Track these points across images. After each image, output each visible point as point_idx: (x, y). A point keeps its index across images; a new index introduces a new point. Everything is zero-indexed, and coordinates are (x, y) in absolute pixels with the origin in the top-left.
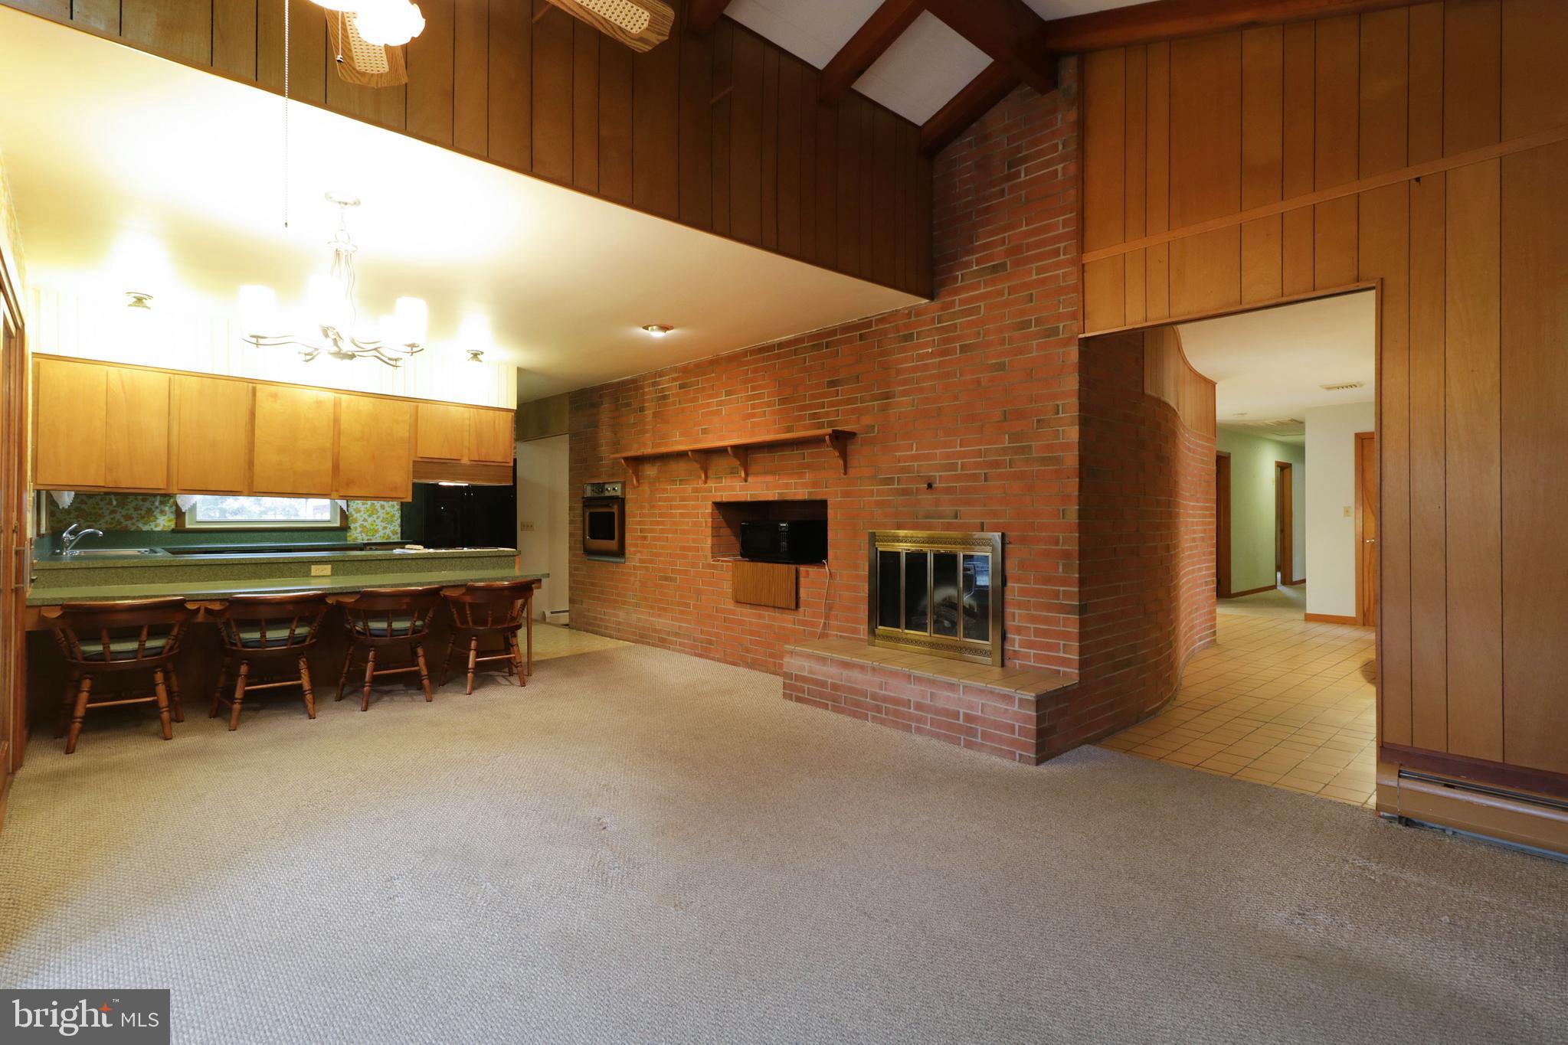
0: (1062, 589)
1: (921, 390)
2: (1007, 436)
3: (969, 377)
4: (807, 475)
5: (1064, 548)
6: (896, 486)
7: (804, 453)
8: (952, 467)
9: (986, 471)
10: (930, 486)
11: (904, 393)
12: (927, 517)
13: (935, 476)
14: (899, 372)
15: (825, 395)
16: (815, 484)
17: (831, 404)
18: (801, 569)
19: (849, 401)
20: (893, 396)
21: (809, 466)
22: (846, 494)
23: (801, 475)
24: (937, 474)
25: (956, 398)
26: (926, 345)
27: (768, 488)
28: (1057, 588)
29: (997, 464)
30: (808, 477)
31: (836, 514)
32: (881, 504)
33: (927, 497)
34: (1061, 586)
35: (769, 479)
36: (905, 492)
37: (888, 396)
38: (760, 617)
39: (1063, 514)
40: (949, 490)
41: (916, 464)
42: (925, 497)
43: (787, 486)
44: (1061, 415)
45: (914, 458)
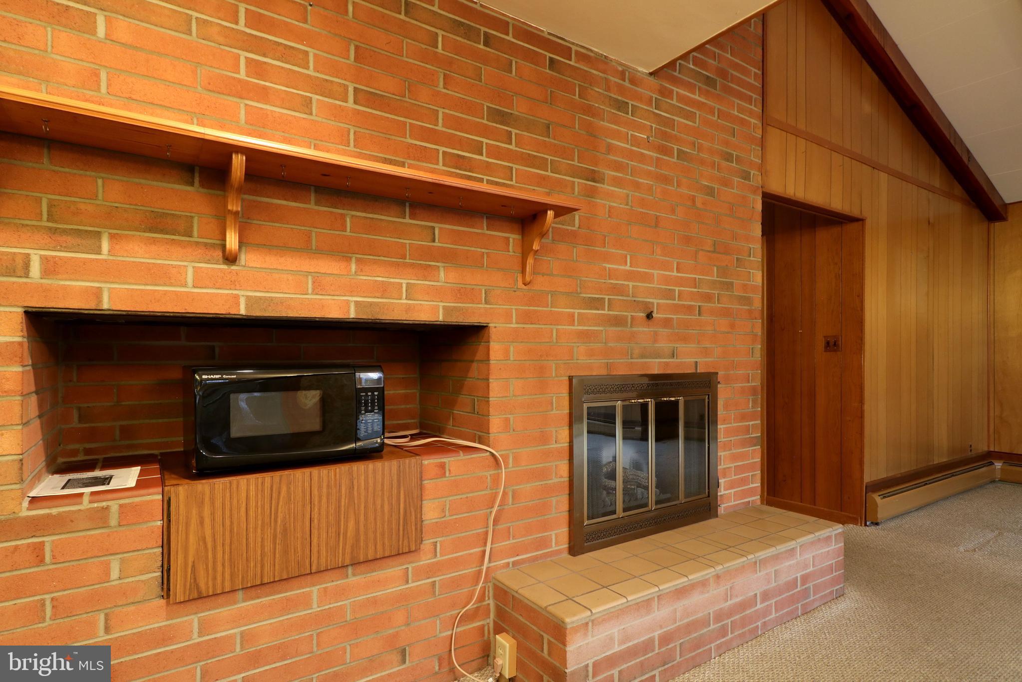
0: (751, 423)
1: (637, 186)
2: (715, 268)
3: (685, 191)
4: (442, 274)
5: (753, 384)
6: (606, 312)
7: (433, 228)
8: (669, 295)
9: (700, 304)
10: (649, 316)
11: (617, 182)
12: (643, 356)
13: (653, 303)
14: (610, 149)
15: (485, 132)
16: (462, 293)
17: (494, 152)
18: (426, 462)
19: (530, 161)
20: (601, 181)
21: (448, 257)
22: (526, 317)
23: (427, 271)
24: (655, 301)
25: (673, 211)
26: (640, 128)
27: (318, 287)
28: (747, 423)
29: (708, 298)
30: (444, 276)
31: (507, 352)
32: (585, 336)
33: (644, 330)
34: (750, 421)
35: (328, 267)
36: (618, 321)
37: (593, 177)
38: (289, 606)
39: (752, 352)
40: (667, 323)
41: (631, 284)
42: (641, 329)
43: (384, 290)
44: (752, 259)
45: (630, 276)
